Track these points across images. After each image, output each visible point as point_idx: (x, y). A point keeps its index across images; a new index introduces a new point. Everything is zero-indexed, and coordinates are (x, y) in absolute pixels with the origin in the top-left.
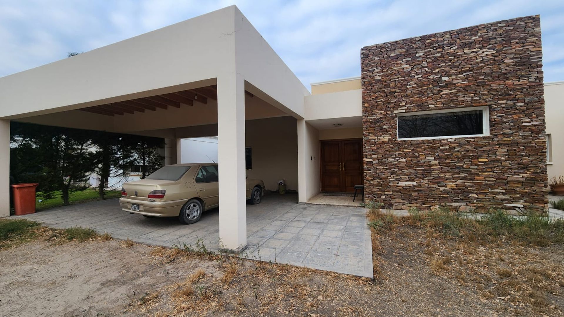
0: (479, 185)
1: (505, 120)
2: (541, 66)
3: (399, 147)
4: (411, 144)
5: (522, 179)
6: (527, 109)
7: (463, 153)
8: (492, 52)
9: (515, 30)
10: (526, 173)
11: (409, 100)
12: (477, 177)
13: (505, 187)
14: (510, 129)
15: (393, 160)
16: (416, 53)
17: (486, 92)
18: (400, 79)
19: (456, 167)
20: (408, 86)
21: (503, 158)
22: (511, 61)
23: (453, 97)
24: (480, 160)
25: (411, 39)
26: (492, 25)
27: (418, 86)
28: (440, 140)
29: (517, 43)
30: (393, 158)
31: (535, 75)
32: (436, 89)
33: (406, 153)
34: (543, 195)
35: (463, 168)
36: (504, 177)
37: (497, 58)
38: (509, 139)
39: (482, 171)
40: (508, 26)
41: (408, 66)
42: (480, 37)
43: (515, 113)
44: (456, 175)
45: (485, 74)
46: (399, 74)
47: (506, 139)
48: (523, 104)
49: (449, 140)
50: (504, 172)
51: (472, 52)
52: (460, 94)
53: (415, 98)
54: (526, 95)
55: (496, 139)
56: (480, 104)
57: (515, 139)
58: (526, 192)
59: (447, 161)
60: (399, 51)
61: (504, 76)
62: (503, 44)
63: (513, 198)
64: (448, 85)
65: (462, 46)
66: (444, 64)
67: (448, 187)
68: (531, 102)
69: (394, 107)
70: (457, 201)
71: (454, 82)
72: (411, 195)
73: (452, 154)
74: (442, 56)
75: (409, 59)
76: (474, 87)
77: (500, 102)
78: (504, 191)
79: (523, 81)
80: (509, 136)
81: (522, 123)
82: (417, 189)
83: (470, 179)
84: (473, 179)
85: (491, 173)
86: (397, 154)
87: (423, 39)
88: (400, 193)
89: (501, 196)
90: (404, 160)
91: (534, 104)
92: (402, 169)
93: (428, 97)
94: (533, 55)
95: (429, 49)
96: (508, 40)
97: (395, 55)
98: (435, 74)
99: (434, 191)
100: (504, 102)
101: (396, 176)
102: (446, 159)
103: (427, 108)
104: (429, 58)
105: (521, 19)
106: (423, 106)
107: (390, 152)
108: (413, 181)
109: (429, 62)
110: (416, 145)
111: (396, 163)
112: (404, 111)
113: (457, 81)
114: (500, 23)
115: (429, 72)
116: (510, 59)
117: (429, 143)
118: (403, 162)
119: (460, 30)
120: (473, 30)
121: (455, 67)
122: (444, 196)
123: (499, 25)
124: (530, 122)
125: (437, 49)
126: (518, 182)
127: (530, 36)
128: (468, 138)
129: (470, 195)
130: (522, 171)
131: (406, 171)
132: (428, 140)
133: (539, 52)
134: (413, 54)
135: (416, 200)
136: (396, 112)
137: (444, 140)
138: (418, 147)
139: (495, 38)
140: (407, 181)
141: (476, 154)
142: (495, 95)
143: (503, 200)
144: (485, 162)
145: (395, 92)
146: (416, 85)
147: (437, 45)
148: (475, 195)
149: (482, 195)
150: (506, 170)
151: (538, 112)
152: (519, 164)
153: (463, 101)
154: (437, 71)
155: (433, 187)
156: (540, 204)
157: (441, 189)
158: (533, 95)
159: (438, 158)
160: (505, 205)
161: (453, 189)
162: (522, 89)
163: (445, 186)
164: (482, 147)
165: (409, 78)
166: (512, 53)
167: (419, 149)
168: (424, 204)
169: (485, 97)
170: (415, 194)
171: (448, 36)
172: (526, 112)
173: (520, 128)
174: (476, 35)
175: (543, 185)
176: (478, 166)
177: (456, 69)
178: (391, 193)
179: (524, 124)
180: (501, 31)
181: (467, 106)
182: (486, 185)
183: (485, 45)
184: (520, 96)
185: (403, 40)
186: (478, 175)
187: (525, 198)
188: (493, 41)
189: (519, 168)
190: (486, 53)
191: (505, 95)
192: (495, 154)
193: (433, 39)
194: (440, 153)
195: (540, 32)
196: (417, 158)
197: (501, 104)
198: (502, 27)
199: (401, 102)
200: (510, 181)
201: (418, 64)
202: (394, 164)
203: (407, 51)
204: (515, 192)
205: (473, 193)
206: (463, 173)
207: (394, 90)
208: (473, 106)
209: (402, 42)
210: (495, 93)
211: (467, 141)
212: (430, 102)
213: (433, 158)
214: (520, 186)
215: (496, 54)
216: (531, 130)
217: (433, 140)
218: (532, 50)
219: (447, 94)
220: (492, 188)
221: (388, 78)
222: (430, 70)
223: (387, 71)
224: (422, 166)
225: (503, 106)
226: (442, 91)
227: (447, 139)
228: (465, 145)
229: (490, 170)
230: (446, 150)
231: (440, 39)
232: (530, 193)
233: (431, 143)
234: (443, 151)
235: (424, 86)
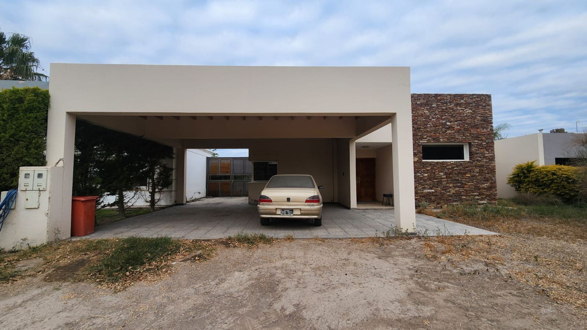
0: (466, 190)
1: (478, 152)
2: (492, 123)
3: (423, 166)
4: (430, 164)
5: (486, 187)
6: (487, 146)
7: (458, 171)
8: (470, 111)
9: (481, 100)
10: (487, 183)
11: (429, 134)
12: (465, 186)
13: (479, 192)
14: (480, 157)
15: (420, 174)
16: (432, 104)
17: (469, 135)
18: (423, 120)
19: (455, 180)
20: (428, 125)
21: (477, 174)
22: (480, 118)
23: (453, 135)
24: (467, 175)
25: (429, 94)
26: (470, 95)
27: (434, 126)
28: (447, 162)
29: (482, 108)
30: (420, 173)
31: (490, 128)
32: (444, 130)
33: (427, 170)
34: (495, 196)
35: (458, 180)
36: (478, 186)
37: (473, 115)
38: (479, 163)
39: (468, 182)
40: (478, 98)
41: (427, 112)
42: (465, 101)
43: (482, 149)
44: (455, 185)
45: (468, 124)
46: (423, 117)
47: (478, 163)
48: (485, 143)
49: (451, 162)
50: (478, 183)
51: (461, 109)
52: (456, 134)
53: (432, 134)
54: (487, 138)
55: (474, 163)
56: (466, 141)
57: (483, 163)
58: (488, 194)
59: (451, 176)
60: (422, 101)
61: (476, 126)
62: (476, 108)
63: (482, 198)
64: (450, 128)
65: (457, 105)
66: (447, 114)
67: (451, 192)
68: (488, 143)
69: (420, 138)
70: (456, 201)
71: (453, 126)
72: (431, 199)
73: (453, 172)
74: (446, 109)
75: (428, 108)
76: (463, 131)
77: (475, 141)
78: (478, 194)
79: (485, 130)
80: (480, 161)
81: (485, 154)
82: (434, 194)
83: (462, 187)
84: (463, 187)
85: (472, 184)
86: (422, 171)
87: (436, 96)
88: (425, 197)
89: (477, 197)
90: (426, 175)
91: (490, 144)
92: (425, 181)
93: (440, 134)
94: (489, 117)
95: (439, 103)
96: (478, 106)
97: (420, 103)
98: (443, 120)
99: (444, 195)
100: (477, 141)
101: (422, 186)
102: (449, 175)
103: (439, 141)
104: (439, 109)
105: (483, 95)
106: (437, 139)
107: (418, 169)
108: (432, 189)
109: (440, 112)
110: (433, 164)
111: (422, 176)
112: (426, 141)
113: (455, 126)
114: (474, 95)
115: (440, 118)
116: (479, 117)
117: (440, 164)
118: (426, 176)
119: (455, 95)
120: (461, 96)
121: (453, 117)
122: (449, 198)
123: (474, 96)
124: (488, 154)
125: (443, 104)
126: (484, 188)
127: (488, 105)
128: (461, 162)
129: (463, 197)
130: (485, 182)
131: (428, 183)
132: (440, 162)
133: (491, 115)
134: (430, 104)
135: (434, 202)
136: (421, 141)
137: (448, 162)
138: (434, 166)
139: (472, 103)
140: (428, 189)
141: (464, 172)
142: (472, 137)
143: (478, 199)
144: (469, 177)
145: (420, 128)
146: (432, 125)
147: (443, 101)
148: (465, 197)
149: (468, 197)
150: (479, 182)
151: (492, 148)
152: (484, 178)
153: (458, 139)
154: (444, 118)
155: (443, 193)
156: (494, 201)
157: (448, 194)
158: (489, 139)
159: (446, 174)
160: (479, 202)
161: (454, 194)
162: (485, 135)
163: (450, 192)
164: (467, 168)
165: (429, 120)
166: (479, 114)
167: (435, 168)
168: (438, 204)
169: (468, 137)
170: (433, 198)
171: (449, 97)
172: (487, 148)
173: (485, 157)
174: (463, 100)
175: (495, 190)
176: (466, 179)
177: (454, 118)
178: (419, 197)
179: (486, 155)
180: (474, 100)
181: (459, 142)
182: (470, 190)
183: (467, 106)
184: (484, 138)
185: (424, 94)
186: (466, 185)
187: (488, 198)
188: (471, 105)
189: (485, 180)
190: (468, 111)
191: (477, 138)
192: (474, 172)
193: (441, 97)
194: (447, 171)
195: (491, 104)
196: (434, 173)
197: (476, 142)
198: (475, 98)
199: (424, 135)
200: (481, 188)
201: (433, 112)
202: (421, 178)
203: (427, 101)
204: (483, 194)
205: (464, 196)
206: (458, 183)
207: (419, 127)
208: (463, 142)
209: (424, 95)
210: (473, 136)
211: (460, 164)
212: (441, 137)
213: (443, 174)
214: (485, 191)
215: (472, 113)
216: (489, 158)
217: (443, 162)
218: (488, 113)
219: (449, 133)
220: (473, 193)
221: (416, 118)
222: (440, 117)
223: (415, 113)
224: (437, 179)
225: (477, 144)
226: (446, 131)
227: (450, 162)
228: (459, 166)
229: (471, 181)
230: (450, 168)
231: (445, 98)
232: (490, 195)
233: (442, 164)
234: (448, 169)
235: (437, 126)
